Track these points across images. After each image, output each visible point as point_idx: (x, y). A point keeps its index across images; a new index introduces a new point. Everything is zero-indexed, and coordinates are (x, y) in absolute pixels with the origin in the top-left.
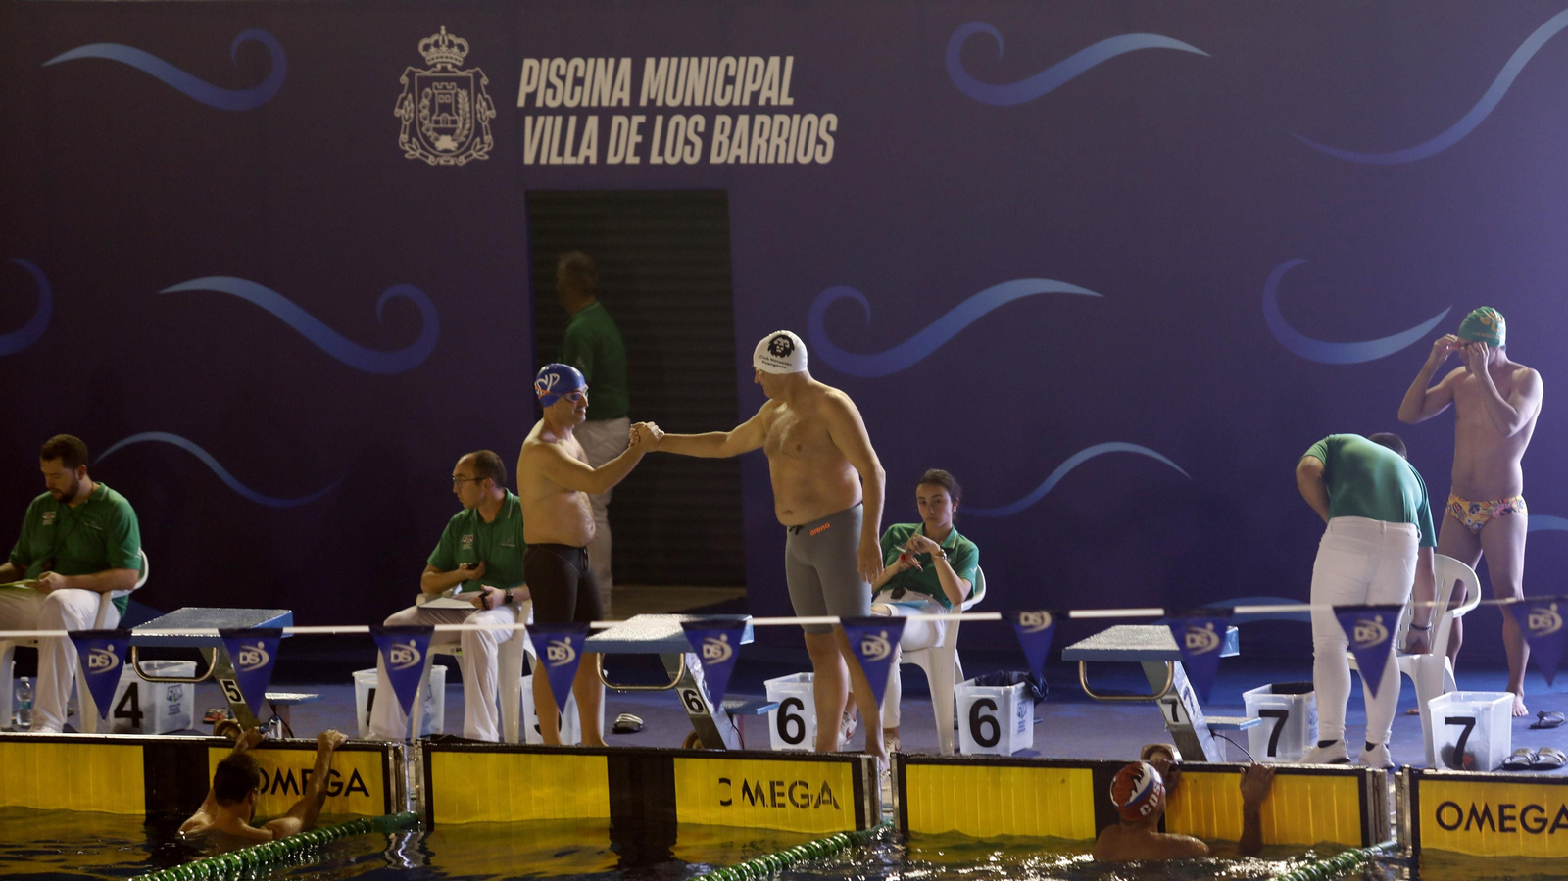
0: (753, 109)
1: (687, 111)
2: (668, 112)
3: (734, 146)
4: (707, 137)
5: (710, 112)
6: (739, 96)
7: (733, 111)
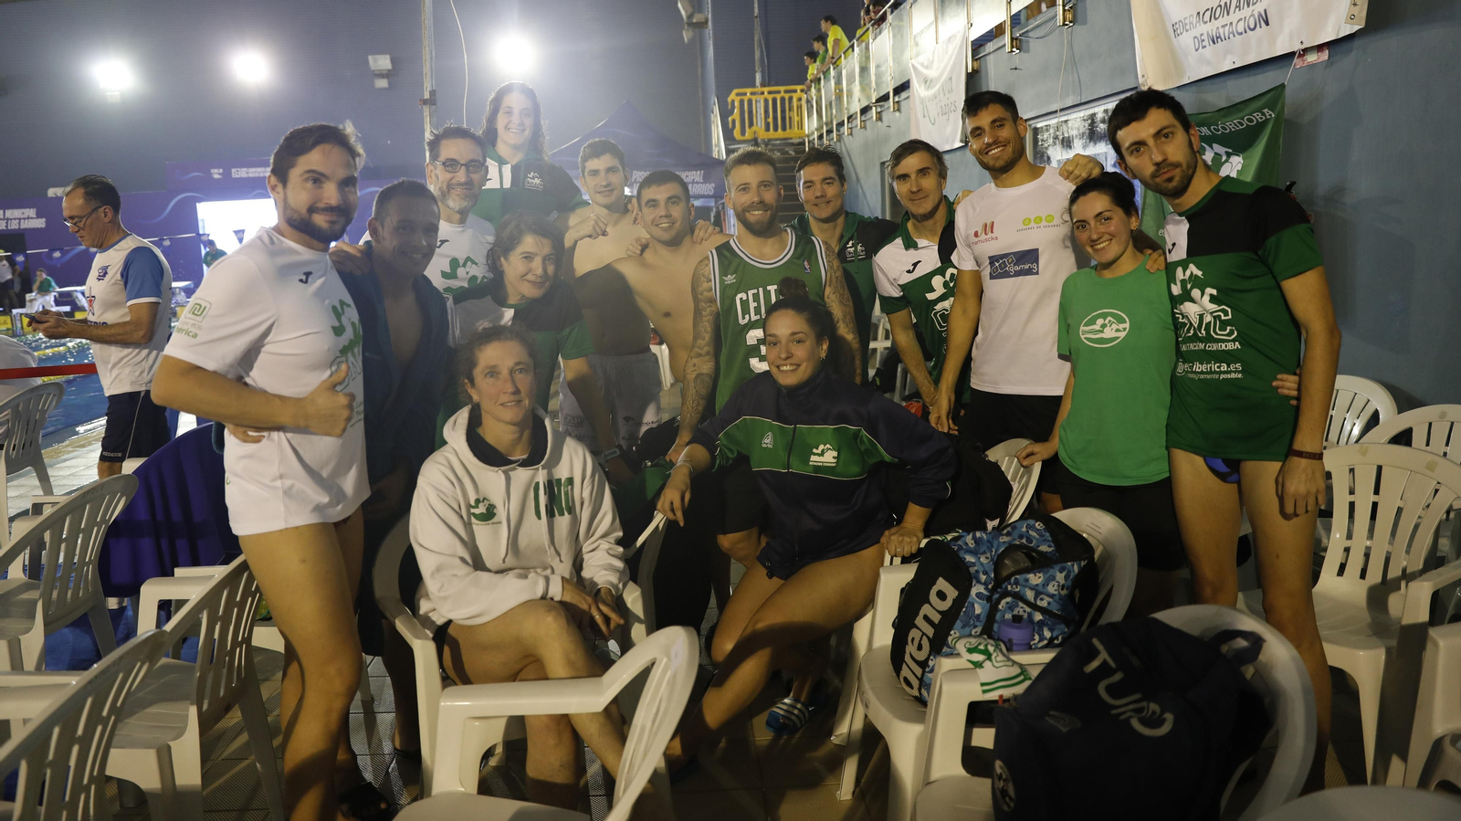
0: (28, 218)
1: (15, 219)
2: (11, 219)
3: (25, 225)
4: (19, 224)
5: (20, 219)
6: (25, 216)
7: (24, 219)
